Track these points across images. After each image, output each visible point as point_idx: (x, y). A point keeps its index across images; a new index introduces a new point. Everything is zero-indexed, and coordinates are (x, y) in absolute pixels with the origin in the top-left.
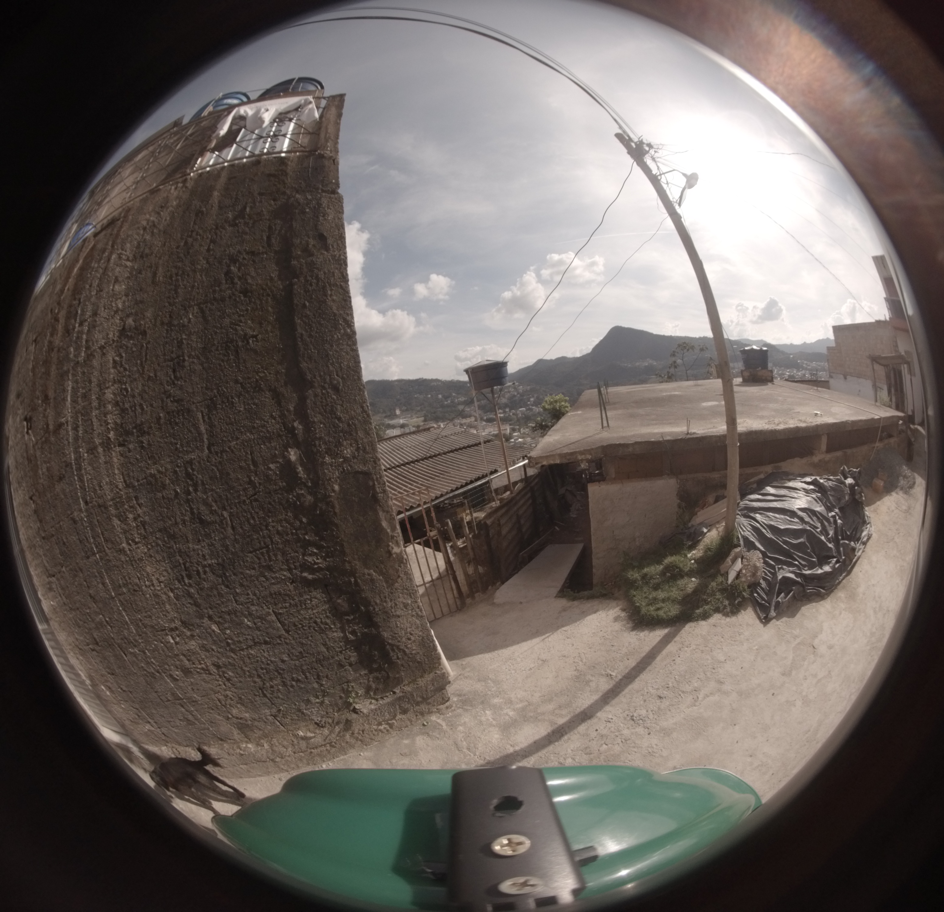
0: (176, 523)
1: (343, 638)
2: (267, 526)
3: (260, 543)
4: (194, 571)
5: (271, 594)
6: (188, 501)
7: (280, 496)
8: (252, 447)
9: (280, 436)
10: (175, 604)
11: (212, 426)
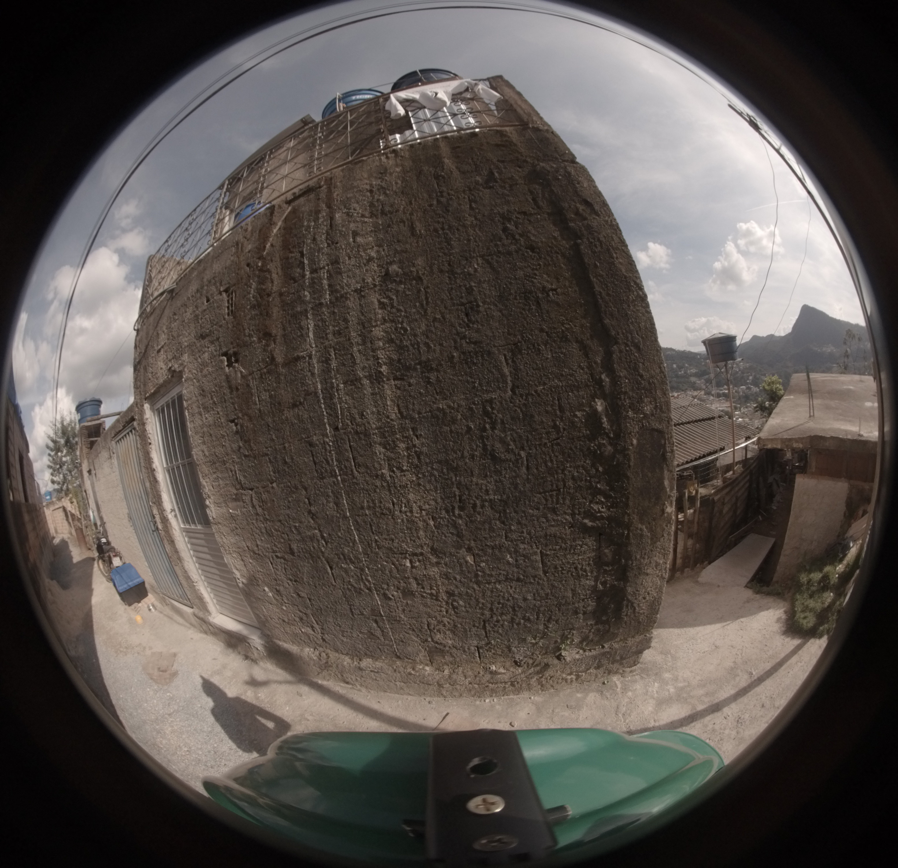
0: (463, 456)
1: (593, 586)
2: (563, 470)
3: (552, 485)
4: (469, 503)
5: (546, 535)
6: (482, 437)
7: (582, 443)
8: (559, 393)
9: (587, 386)
10: (433, 532)
11: (516, 369)
